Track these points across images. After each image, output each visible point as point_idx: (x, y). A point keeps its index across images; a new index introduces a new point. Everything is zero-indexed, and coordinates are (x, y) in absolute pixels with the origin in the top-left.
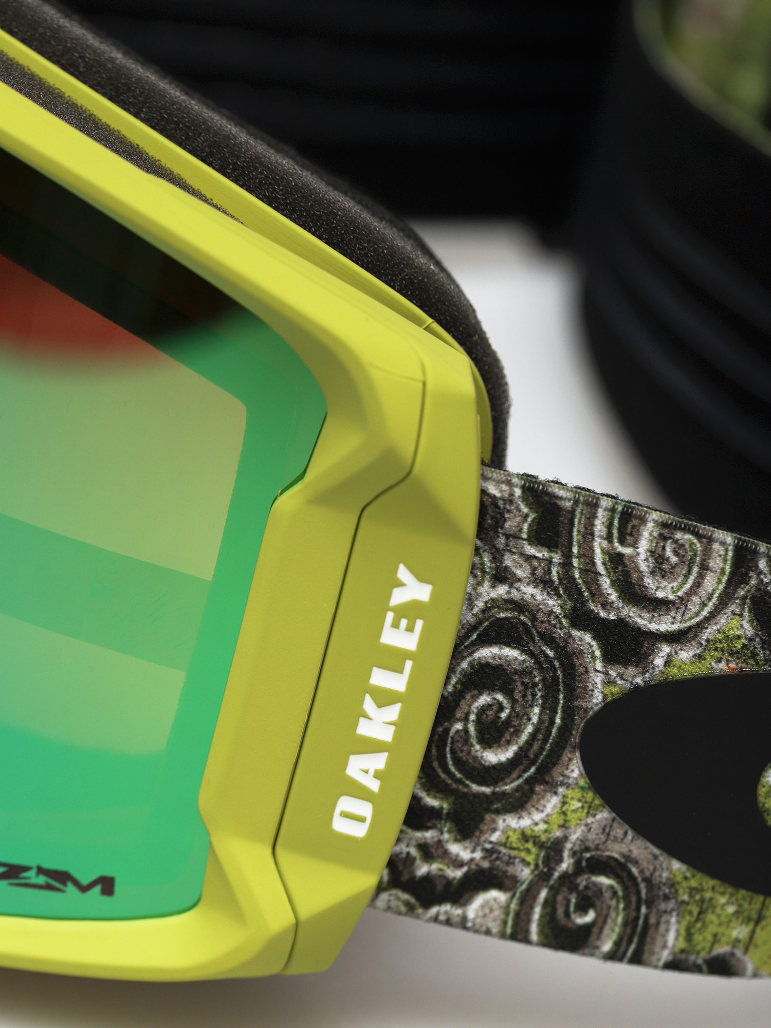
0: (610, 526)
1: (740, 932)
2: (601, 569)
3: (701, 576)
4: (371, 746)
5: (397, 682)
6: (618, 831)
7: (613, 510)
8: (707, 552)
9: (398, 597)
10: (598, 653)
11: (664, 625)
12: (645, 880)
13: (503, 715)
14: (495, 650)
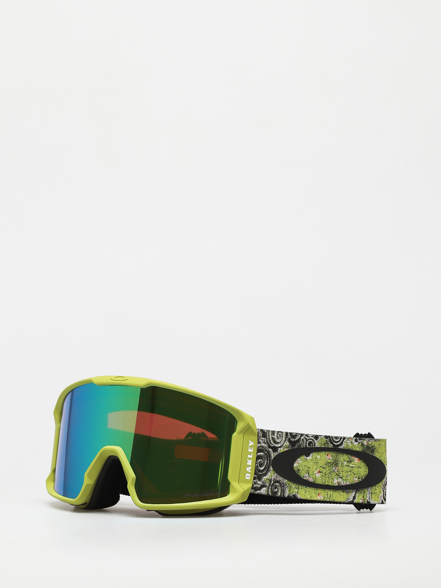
0: (271, 434)
1: (296, 490)
2: (271, 440)
3: (282, 438)
4: (249, 466)
5: (251, 457)
6: (278, 476)
7: (271, 431)
8: (282, 434)
9: (250, 445)
10: (272, 451)
11: (279, 445)
12: (282, 483)
13: (262, 462)
14: (260, 453)
